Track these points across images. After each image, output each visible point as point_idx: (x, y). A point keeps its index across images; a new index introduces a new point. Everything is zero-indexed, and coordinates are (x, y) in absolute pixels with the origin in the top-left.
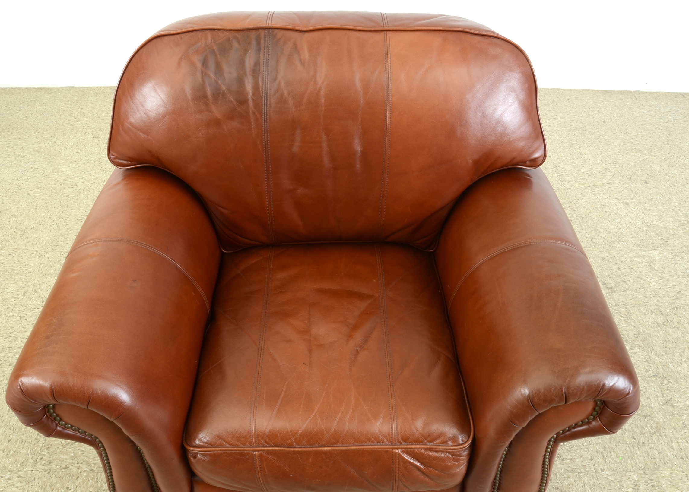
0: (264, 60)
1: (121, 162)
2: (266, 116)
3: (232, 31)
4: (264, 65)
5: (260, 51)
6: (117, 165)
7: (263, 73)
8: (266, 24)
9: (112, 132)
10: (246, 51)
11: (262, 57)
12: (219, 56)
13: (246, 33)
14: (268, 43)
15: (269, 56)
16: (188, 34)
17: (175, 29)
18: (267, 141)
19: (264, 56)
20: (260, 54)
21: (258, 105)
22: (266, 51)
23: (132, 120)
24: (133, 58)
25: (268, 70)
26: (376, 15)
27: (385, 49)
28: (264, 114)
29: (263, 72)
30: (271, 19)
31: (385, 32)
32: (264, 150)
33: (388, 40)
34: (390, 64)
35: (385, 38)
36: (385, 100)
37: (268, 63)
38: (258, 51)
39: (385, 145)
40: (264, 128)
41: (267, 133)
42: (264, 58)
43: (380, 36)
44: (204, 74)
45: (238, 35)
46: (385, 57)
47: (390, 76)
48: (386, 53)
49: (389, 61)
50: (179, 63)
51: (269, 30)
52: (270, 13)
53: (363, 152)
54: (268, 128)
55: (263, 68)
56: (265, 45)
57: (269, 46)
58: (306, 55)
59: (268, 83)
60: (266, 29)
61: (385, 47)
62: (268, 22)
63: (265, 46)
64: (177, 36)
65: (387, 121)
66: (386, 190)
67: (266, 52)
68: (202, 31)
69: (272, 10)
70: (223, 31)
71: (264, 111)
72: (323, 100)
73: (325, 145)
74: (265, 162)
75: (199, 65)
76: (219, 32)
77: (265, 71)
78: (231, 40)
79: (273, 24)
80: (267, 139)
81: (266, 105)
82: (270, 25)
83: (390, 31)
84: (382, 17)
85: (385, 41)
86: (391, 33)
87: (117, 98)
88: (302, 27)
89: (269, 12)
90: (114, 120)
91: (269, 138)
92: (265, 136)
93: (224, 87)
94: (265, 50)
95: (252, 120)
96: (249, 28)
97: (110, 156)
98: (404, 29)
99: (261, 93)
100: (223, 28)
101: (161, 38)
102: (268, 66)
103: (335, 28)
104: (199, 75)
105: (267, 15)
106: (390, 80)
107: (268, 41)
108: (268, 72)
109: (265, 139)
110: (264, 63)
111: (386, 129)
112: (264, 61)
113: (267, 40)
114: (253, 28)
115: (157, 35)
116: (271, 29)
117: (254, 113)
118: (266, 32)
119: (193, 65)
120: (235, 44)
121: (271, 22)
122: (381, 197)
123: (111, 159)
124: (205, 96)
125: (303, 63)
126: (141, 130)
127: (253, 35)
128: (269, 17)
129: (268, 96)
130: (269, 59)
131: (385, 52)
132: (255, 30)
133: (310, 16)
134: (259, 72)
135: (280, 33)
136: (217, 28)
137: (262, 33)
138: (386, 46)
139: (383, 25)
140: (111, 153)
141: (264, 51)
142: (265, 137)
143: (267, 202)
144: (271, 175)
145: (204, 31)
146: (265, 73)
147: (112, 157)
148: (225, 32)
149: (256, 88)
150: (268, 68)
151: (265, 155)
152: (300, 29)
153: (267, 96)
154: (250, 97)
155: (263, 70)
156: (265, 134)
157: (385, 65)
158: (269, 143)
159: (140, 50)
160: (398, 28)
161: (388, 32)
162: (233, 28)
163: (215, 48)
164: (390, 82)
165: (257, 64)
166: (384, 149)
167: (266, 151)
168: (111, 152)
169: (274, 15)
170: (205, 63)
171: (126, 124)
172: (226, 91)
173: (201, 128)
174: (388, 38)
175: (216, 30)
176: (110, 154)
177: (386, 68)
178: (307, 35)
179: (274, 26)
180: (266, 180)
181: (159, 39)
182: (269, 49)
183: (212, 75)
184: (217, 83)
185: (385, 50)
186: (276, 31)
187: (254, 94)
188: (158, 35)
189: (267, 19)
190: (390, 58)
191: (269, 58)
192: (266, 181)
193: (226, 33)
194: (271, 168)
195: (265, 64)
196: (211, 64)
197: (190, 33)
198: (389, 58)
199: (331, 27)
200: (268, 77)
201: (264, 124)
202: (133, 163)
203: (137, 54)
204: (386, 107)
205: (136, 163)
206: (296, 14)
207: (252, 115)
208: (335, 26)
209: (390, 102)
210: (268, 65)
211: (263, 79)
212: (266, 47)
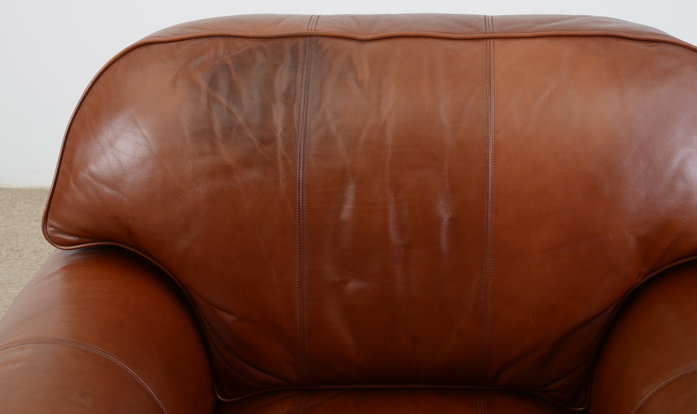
0: (302, 80)
1: (64, 238)
2: (301, 162)
3: (255, 39)
4: (301, 87)
5: (297, 67)
6: (56, 243)
7: (300, 100)
8: (308, 30)
9: (56, 188)
10: (276, 67)
11: (299, 75)
12: (235, 73)
13: (278, 42)
14: (310, 56)
15: (310, 75)
16: (189, 41)
17: (170, 35)
18: (303, 201)
19: (303, 75)
20: (296, 72)
21: (290, 146)
22: (305, 67)
23: (93, 168)
24: (102, 75)
25: (308, 94)
26: (477, 18)
27: (486, 64)
28: (300, 158)
29: (301, 97)
30: (314, 24)
31: (488, 41)
32: (297, 215)
33: (492, 52)
34: (493, 86)
35: (486, 48)
36: (486, 138)
37: (309, 84)
38: (295, 67)
39: (486, 210)
40: (299, 181)
41: (303, 188)
42: (302, 77)
43: (480, 46)
44: (211, 99)
45: (264, 44)
46: (487, 75)
47: (493, 103)
48: (488, 69)
49: (492, 81)
50: (174, 83)
51: (312, 37)
52: (314, 17)
53: (452, 220)
54: (305, 180)
55: (301, 92)
56: (304, 59)
57: (311, 61)
58: (365, 73)
59: (307, 113)
60: (307, 36)
61: (486, 61)
62: (310, 27)
63: (304, 61)
64: (173, 44)
65: (488, 172)
66: (491, 284)
67: (305, 69)
68: (211, 38)
69: (317, 13)
70: (242, 39)
71: (300, 154)
72: (389, 139)
73: (391, 208)
74: (298, 234)
75: (204, 86)
76: (236, 40)
77: (303, 96)
78: (253, 51)
79: (318, 30)
80: (303, 197)
81: (302, 146)
82: (313, 31)
83: (495, 39)
84: (485, 21)
85: (486, 53)
86: (497, 42)
87: (69, 135)
88: (361, 35)
89: (313, 15)
90: (60, 169)
91: (304, 197)
92: (299, 192)
93: (240, 119)
94: (304, 65)
95: (281, 168)
96: (281, 35)
97: (46, 228)
98: (517, 35)
99: (296, 128)
100: (243, 34)
101: (147, 46)
102: (308, 89)
103: (411, 35)
104: (203, 99)
105: (309, 18)
106: (493, 108)
107: (309, 53)
108: (308, 97)
109: (299, 197)
110: (302, 84)
111: (488, 184)
112: (302, 82)
113: (307, 52)
114: (288, 35)
115: (142, 43)
116: (314, 37)
117: (284, 158)
118: (306, 41)
119: (195, 85)
120: (260, 58)
121: (316, 27)
122: (483, 297)
123: (47, 233)
124: (211, 132)
125: (360, 84)
126: (106, 182)
127: (287, 44)
128: (312, 21)
129: (307, 133)
130: (309, 79)
131: (486, 68)
132: (291, 38)
133: (374, 20)
134: (295, 97)
135: (328, 43)
136: (233, 34)
137: (301, 42)
138: (488, 61)
139: (486, 30)
140: (48, 223)
141: (303, 68)
142: (299, 195)
143: (298, 303)
144: (306, 256)
145: (214, 38)
146: (303, 99)
147: (50, 229)
148: (244, 40)
149: (289, 120)
150: (308, 91)
151: (297, 224)
152: (359, 37)
153: (305, 132)
154: (279, 133)
155: (301, 95)
156: (299, 189)
157: (487, 87)
158: (305, 205)
159: (114, 64)
160: (508, 34)
161: (492, 41)
162: (257, 35)
163: (229, 62)
164: (493, 111)
165: (292, 85)
166: (486, 215)
167: (299, 217)
168: (49, 220)
169: (319, 19)
170: (213, 83)
171: (83, 175)
172: (242, 124)
173: (201, 179)
174: (492, 48)
175: (233, 37)
176: (46, 224)
177: (488, 91)
178: (368, 45)
179: (319, 33)
180: (298, 264)
181: (144, 49)
182: (311, 65)
183: (223, 100)
184: (230, 111)
185: (486, 66)
186: (321, 40)
187: (285, 129)
188: (144, 42)
189: (309, 24)
190: (494, 78)
191: (309, 77)
192: (298, 267)
193: (247, 42)
194: (306, 245)
195: (303, 86)
196: (223, 84)
197: (192, 40)
198: (492, 77)
199: (405, 33)
200: (307, 104)
201: (299, 175)
202: (84, 240)
203: (108, 70)
204: (486, 149)
205: (88, 240)
206: (353, 17)
207: (280, 161)
208: (411, 33)
209: (494, 141)
210: (308, 87)
211: (300, 107)
212: (306, 62)
